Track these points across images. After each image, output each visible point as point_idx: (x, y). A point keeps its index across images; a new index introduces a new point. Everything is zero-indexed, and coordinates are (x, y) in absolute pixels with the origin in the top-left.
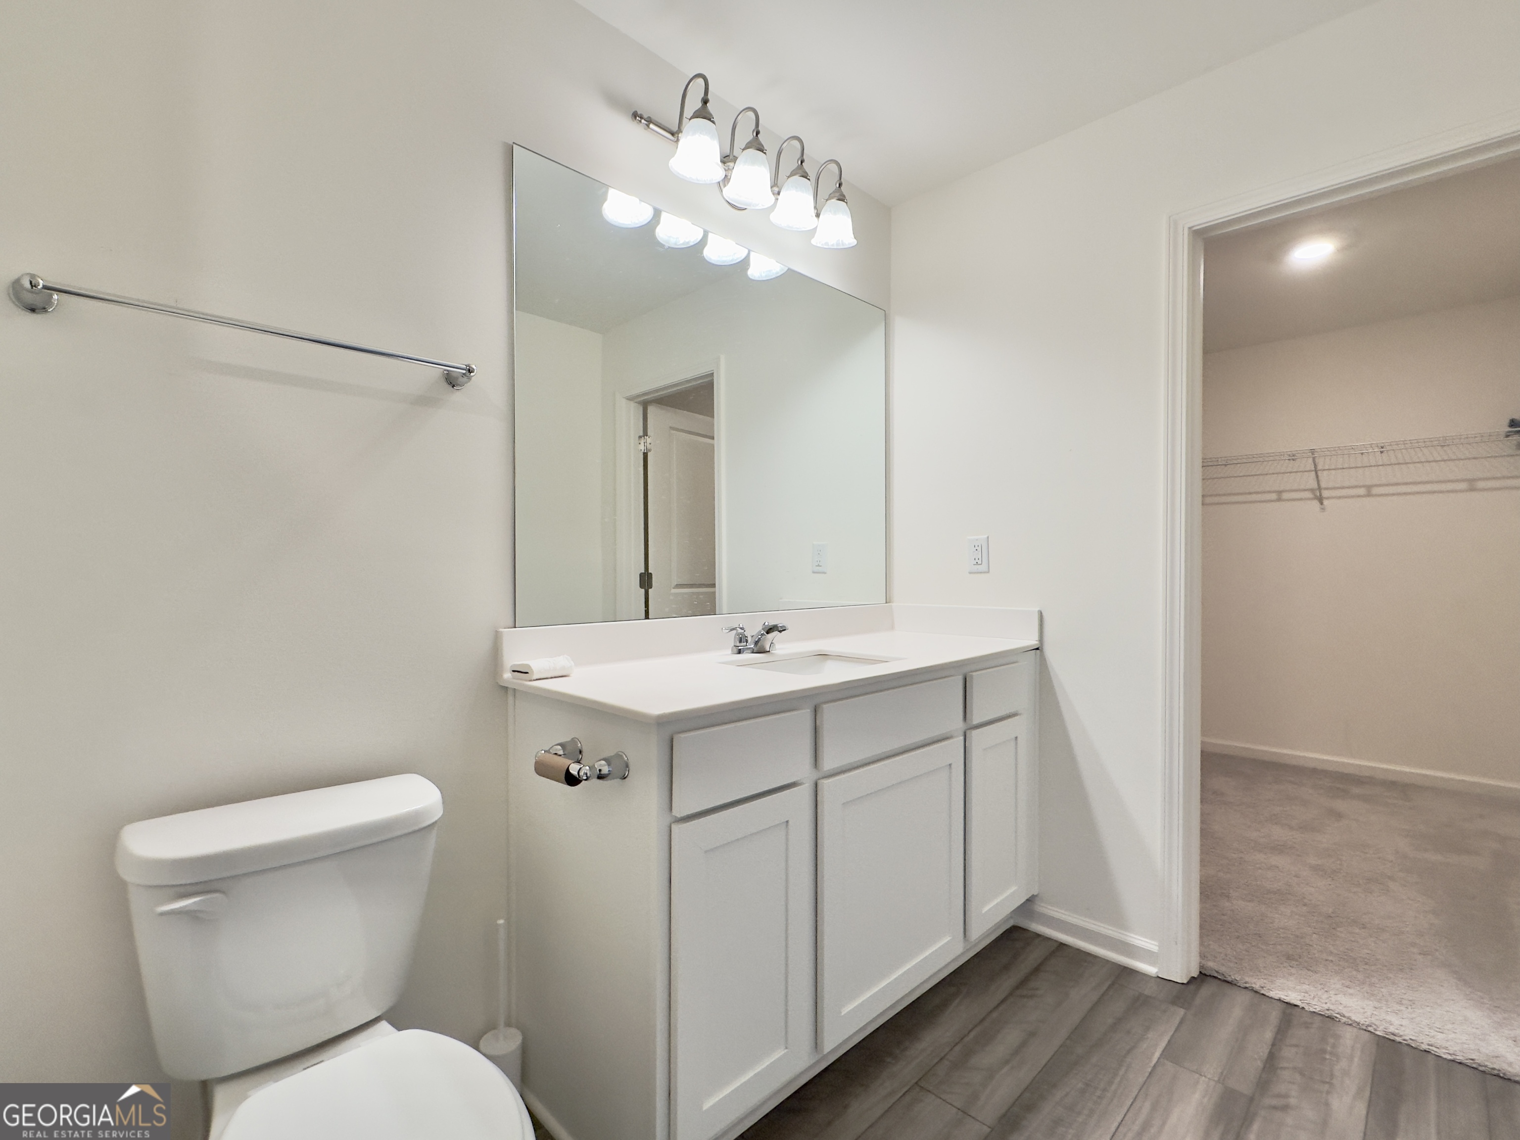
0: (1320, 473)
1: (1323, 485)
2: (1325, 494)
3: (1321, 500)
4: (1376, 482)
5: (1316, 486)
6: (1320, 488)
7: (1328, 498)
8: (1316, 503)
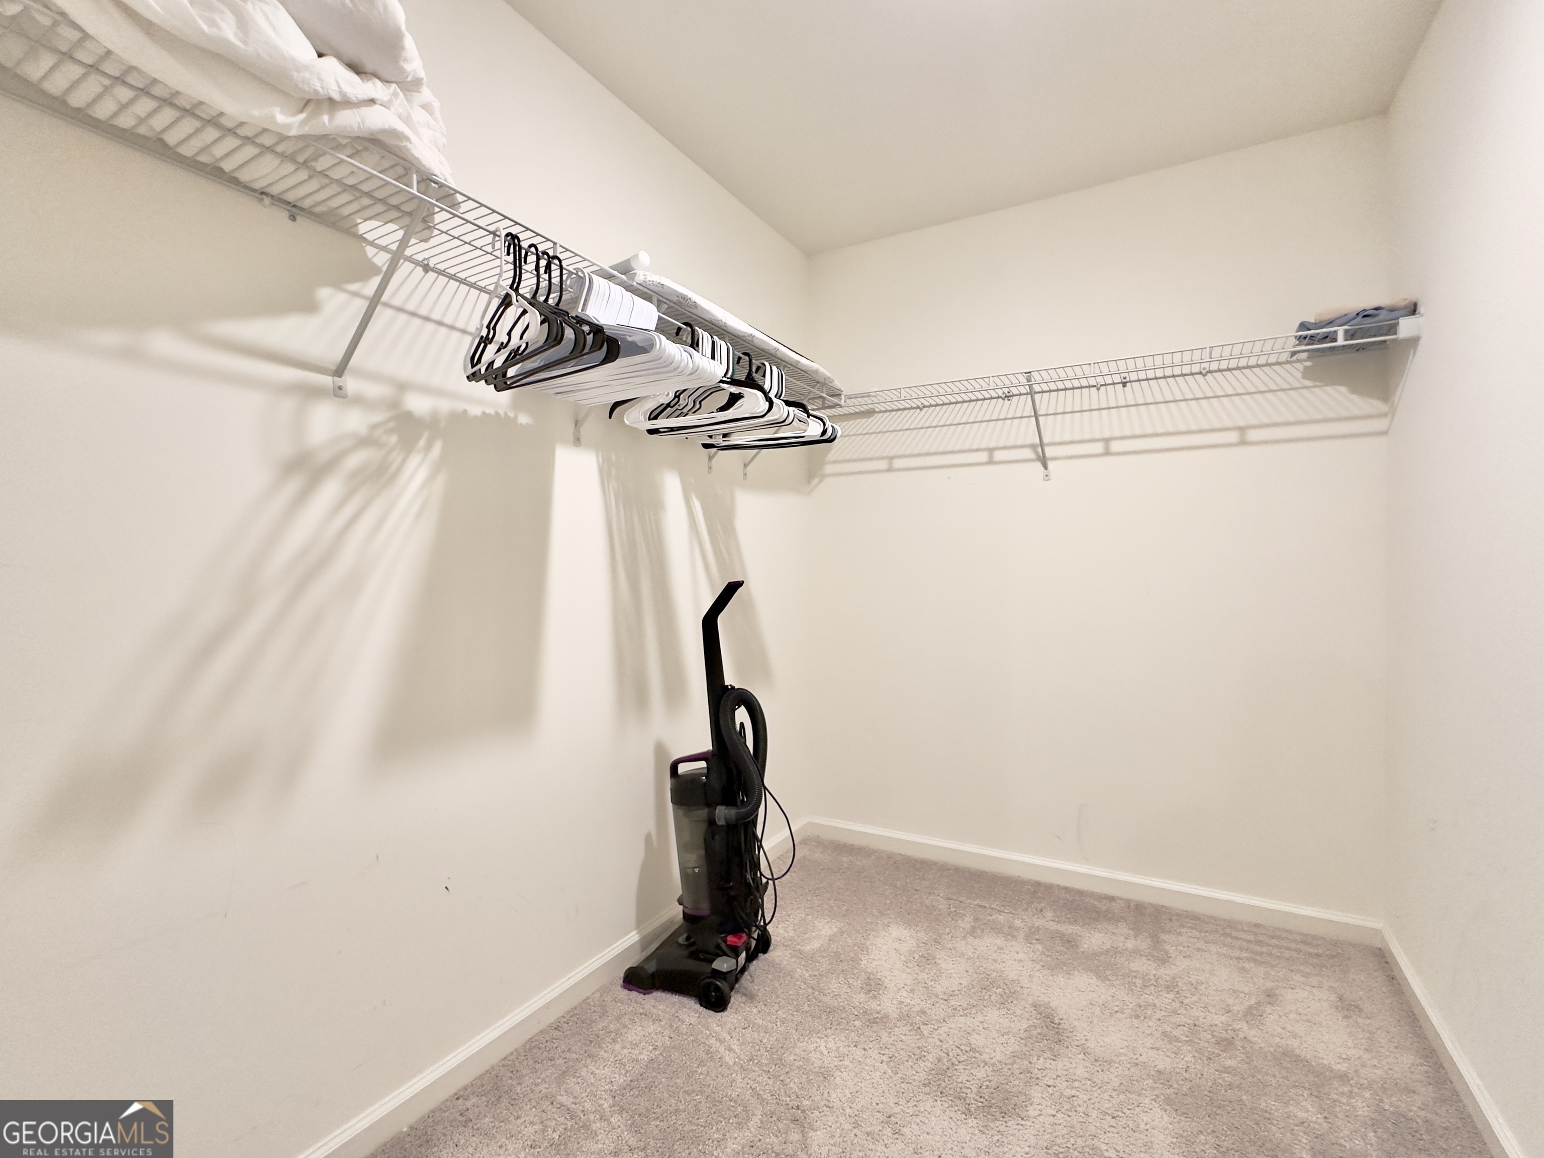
0: (1041, 419)
1: (1046, 440)
2: (1049, 452)
3: (1044, 461)
4: (1117, 433)
5: (1038, 441)
6: (1042, 444)
7: (1054, 459)
8: (1039, 465)
